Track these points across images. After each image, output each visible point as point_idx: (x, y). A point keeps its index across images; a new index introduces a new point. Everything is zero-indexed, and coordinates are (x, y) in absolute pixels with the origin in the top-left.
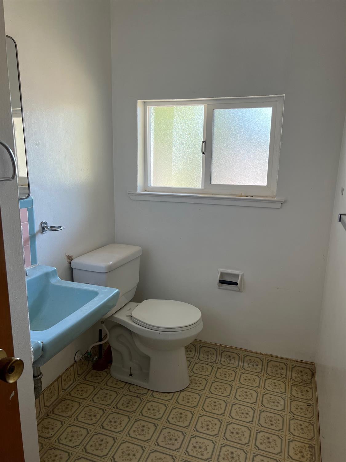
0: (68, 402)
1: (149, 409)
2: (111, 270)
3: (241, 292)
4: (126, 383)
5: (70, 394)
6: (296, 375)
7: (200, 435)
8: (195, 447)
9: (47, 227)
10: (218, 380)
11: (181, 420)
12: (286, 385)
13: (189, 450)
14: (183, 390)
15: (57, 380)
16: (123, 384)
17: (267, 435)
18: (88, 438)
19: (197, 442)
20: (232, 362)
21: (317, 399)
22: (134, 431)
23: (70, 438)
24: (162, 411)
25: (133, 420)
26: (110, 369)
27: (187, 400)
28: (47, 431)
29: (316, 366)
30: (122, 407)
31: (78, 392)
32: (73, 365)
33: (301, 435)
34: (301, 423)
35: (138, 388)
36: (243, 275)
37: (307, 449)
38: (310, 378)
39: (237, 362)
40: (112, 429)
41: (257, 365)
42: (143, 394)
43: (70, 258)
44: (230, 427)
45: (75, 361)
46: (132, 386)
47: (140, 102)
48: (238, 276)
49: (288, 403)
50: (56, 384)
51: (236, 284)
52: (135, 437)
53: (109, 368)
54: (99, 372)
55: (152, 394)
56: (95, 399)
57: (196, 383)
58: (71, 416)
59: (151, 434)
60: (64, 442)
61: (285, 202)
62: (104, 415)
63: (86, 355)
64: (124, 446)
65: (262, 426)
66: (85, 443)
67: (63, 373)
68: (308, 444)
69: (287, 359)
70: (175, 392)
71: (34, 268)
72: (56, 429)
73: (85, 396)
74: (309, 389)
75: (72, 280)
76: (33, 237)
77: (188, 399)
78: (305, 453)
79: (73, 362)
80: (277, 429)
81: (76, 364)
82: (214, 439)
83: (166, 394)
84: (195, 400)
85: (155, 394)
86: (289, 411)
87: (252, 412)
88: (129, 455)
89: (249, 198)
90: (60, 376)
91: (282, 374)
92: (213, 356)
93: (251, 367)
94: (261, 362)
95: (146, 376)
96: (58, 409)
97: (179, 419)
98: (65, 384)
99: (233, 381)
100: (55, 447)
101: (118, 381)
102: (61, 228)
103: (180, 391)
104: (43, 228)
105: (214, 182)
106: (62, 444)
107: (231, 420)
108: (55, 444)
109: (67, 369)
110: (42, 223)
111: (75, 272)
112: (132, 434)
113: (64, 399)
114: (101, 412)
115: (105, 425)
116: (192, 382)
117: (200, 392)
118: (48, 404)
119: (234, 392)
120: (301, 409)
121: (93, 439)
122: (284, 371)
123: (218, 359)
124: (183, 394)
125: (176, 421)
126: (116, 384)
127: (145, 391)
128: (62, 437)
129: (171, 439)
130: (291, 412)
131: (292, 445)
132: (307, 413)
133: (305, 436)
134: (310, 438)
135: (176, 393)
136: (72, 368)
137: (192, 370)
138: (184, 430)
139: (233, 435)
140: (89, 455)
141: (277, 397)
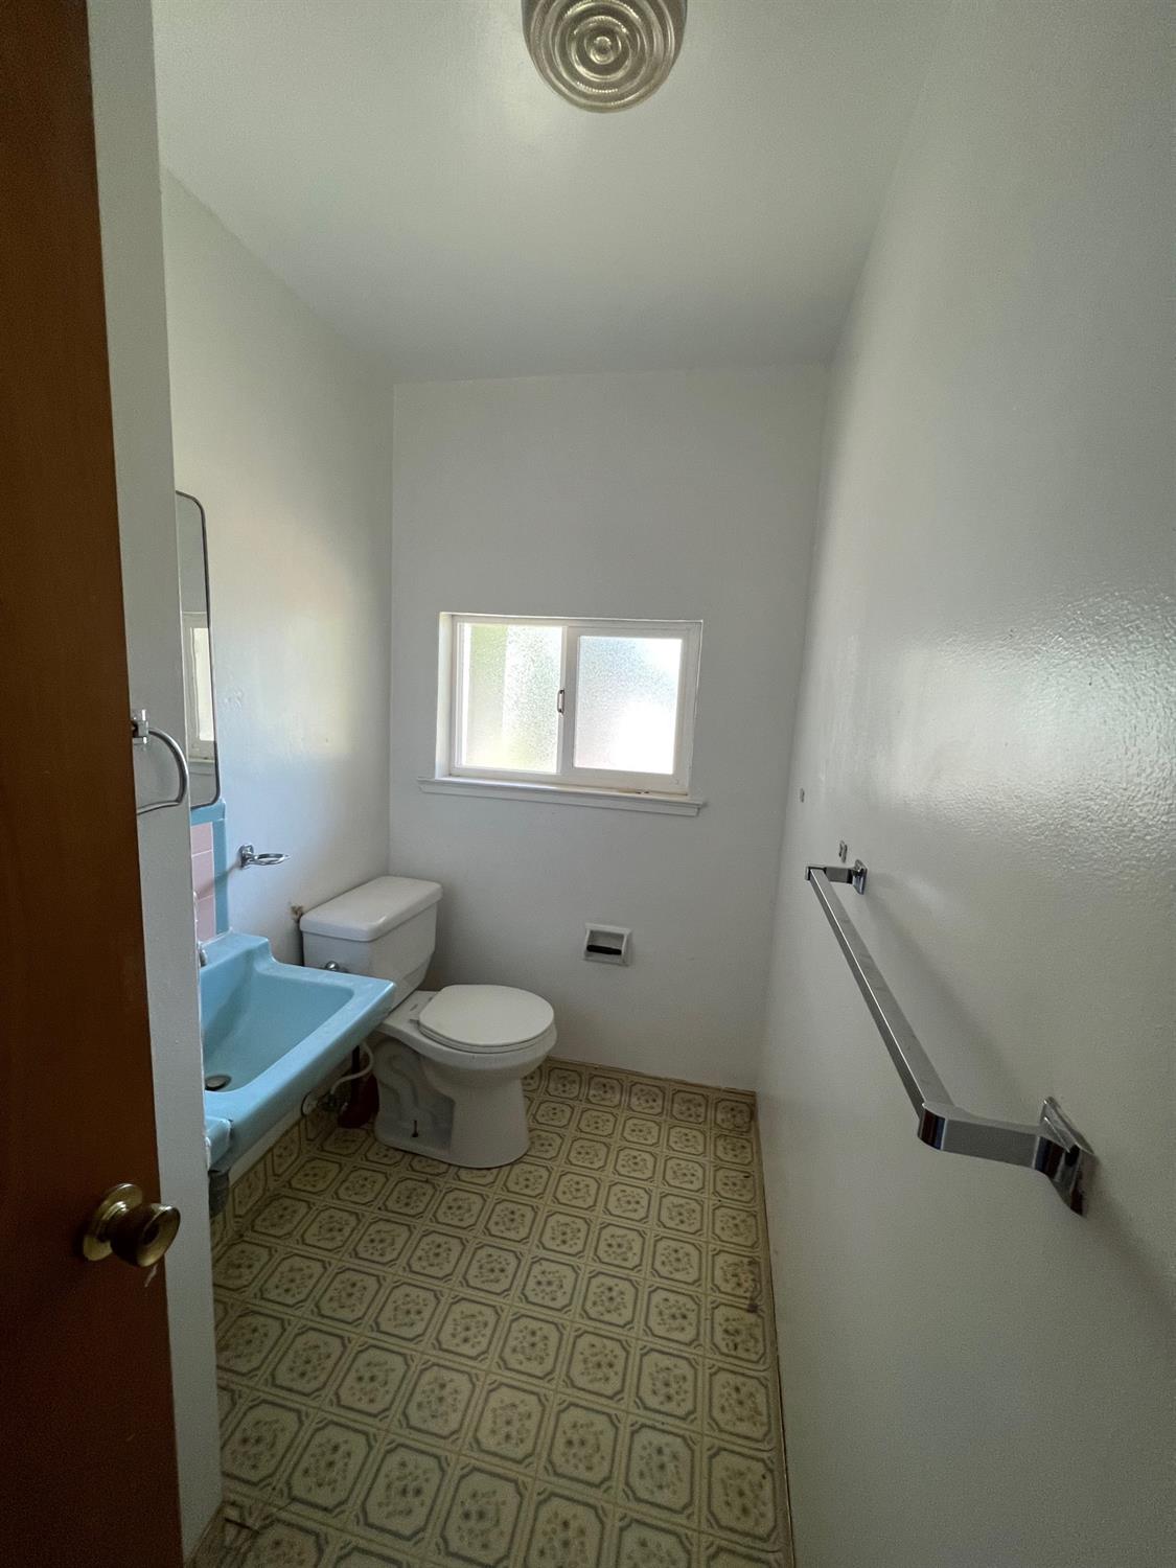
0: (287, 1202)
1: (450, 1208)
2: (380, 936)
3: (627, 966)
4: (405, 1152)
5: (290, 1185)
6: (723, 1116)
7: (551, 1255)
8: (539, 1283)
9: (252, 857)
10: (583, 1135)
11: (513, 1226)
12: (705, 1138)
13: (528, 1292)
14: (518, 1161)
15: (263, 1158)
16: (399, 1156)
17: (674, 1244)
18: (325, 1281)
19: (543, 1273)
20: (608, 1096)
21: (760, 1164)
22: (420, 1259)
23: (285, 1287)
24: (476, 1209)
25: (417, 1234)
26: (373, 1123)
27: (525, 1183)
28: (237, 1272)
29: (758, 1099)
30: (396, 1208)
31: (307, 1178)
32: (297, 1123)
33: (734, 1240)
34: (734, 1213)
35: (430, 1161)
36: (630, 935)
37: (746, 1267)
38: (747, 1120)
39: (618, 1096)
40: (376, 1258)
41: (654, 1101)
42: (438, 1175)
43: (298, 913)
44: (606, 1233)
45: (302, 1114)
46: (417, 1159)
47: (444, 617)
48: (620, 937)
49: (710, 1173)
50: (261, 1165)
51: (618, 952)
52: (422, 1271)
53: (371, 1120)
54: (351, 1131)
55: (456, 1174)
56: (342, 1192)
57: (542, 1145)
58: (290, 1234)
59: (453, 1262)
60: (272, 1295)
61: (705, 805)
62: (360, 1227)
63: (326, 1100)
64: (399, 1293)
65: (665, 1227)
66: (317, 1293)
67: (277, 1142)
68: (748, 1257)
69: (707, 1087)
70: (501, 1166)
71: (223, 939)
72: (257, 1266)
73: (321, 1186)
74: (747, 1144)
75: (302, 963)
76: (221, 879)
77: (527, 1180)
78: (743, 1277)
79: (297, 1115)
80: (692, 1230)
81: (304, 1121)
82: (574, 1261)
83: (485, 1172)
84: (540, 1180)
85: (463, 1174)
86: (712, 1191)
87: (646, 1197)
88: (408, 1312)
89: (643, 796)
90: (271, 1150)
91: (699, 1116)
92: (574, 1085)
93: (644, 1105)
94: (661, 1094)
95: (444, 1135)
96: (264, 1220)
97: (508, 1224)
98: (280, 1165)
99: (610, 1136)
100: (256, 1308)
101: (389, 1148)
102: (281, 859)
103: (512, 1164)
104: (244, 860)
105: (578, 763)
106: (269, 1301)
107: (609, 1219)
108: (254, 1301)
109: (287, 1132)
110: (241, 849)
111: (307, 940)
112: (416, 1266)
113: (277, 1197)
114: (353, 1221)
115: (360, 1249)
116: (533, 1143)
117: (549, 1164)
118: (241, 1211)
119: (612, 1157)
120: (734, 1184)
121: (336, 1284)
122: (702, 1110)
123: (582, 1090)
124: (517, 1169)
125: (503, 1228)
126: (386, 1156)
127: (444, 1168)
128: (270, 1285)
129: (492, 1270)
130: (716, 1193)
131: (721, 1260)
132: (744, 1192)
133: (740, 1240)
134: (749, 1243)
135: (504, 1168)
136: (296, 1129)
137: (534, 1116)
138: (518, 1248)
139: (611, 1251)
140: (325, 1321)
141: (691, 1164)
